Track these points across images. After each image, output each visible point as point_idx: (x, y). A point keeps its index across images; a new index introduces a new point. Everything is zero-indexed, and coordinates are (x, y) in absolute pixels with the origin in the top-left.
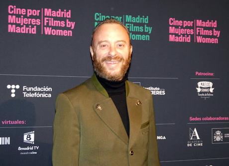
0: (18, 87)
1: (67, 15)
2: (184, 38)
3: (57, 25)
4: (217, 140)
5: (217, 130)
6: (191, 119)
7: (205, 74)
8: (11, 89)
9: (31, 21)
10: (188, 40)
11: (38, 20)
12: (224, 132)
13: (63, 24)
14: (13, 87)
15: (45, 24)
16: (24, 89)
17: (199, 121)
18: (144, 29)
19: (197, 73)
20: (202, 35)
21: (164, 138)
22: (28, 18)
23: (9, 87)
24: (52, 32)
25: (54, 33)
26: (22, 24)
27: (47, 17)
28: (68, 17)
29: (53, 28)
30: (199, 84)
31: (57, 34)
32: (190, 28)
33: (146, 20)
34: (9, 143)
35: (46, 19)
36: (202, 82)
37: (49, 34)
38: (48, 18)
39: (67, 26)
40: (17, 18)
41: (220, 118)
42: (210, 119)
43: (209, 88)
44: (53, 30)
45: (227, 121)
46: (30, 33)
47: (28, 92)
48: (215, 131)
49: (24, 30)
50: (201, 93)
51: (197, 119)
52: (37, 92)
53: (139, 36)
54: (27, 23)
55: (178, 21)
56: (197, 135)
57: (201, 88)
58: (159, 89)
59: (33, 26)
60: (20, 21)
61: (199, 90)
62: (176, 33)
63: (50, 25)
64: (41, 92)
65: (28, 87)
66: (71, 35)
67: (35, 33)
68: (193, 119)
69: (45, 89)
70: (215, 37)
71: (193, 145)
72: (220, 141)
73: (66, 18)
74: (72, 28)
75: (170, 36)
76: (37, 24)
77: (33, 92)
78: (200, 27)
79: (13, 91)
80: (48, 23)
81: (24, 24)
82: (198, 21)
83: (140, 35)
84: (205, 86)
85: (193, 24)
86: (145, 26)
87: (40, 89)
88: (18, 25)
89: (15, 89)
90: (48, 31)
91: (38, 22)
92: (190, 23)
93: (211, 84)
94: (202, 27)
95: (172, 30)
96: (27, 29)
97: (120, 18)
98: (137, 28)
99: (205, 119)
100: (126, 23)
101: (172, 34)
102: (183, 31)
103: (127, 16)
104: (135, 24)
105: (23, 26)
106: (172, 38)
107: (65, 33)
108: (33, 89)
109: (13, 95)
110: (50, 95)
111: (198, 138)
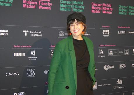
0: (28, 31)
1: (49, 0)
4: (111, 54)
5: (111, 50)
6: (100, 46)
7: (106, 27)
8: (25, 32)
9: (33, 3)
10: (99, 12)
11: (36, 3)
12: (113, 51)
14: (26, 31)
16: (30, 32)
18: (81, 7)
19: (103, 26)
20: (105, 10)
22: (32, 1)
23: (24, 31)
25: (43, 8)
29: (43, 6)
30: (104, 31)
33: (82, 3)
40: (27, 1)
41: (112, 45)
42: (108, 45)
43: (108, 33)
45: (114, 46)
47: (32, 34)
48: (110, 51)
50: (104, 35)
51: (103, 46)
52: (36, 34)
55: (95, 4)
56: (102, 52)
57: (104, 32)
59: (34, 5)
61: (104, 33)
62: (95, 9)
64: (37, 34)
65: (32, 31)
66: (50, 9)
68: (101, 46)
69: (39, 33)
70: (111, 11)
72: (112, 55)
73: (48, 2)
74: (51, 6)
77: (34, 34)
78: (104, 7)
79: (26, 33)
80: (40, 4)
83: (80, 10)
84: (106, 32)
85: (102, 5)
88: (27, 4)
89: (27, 32)
90: (40, 7)
92: (100, 5)
93: (108, 31)
95: (93, 8)
96: (31, 6)
97: (71, 2)
98: (78, 7)
99: (106, 46)
100: (73, 4)
101: (93, 9)
102: (97, 8)
103: (74, 1)
104: (78, 5)
105: (30, 5)
106: (93, 11)
107: (48, 8)
108: (34, 32)
109: (26, 35)
110: (41, 35)
111: (103, 54)
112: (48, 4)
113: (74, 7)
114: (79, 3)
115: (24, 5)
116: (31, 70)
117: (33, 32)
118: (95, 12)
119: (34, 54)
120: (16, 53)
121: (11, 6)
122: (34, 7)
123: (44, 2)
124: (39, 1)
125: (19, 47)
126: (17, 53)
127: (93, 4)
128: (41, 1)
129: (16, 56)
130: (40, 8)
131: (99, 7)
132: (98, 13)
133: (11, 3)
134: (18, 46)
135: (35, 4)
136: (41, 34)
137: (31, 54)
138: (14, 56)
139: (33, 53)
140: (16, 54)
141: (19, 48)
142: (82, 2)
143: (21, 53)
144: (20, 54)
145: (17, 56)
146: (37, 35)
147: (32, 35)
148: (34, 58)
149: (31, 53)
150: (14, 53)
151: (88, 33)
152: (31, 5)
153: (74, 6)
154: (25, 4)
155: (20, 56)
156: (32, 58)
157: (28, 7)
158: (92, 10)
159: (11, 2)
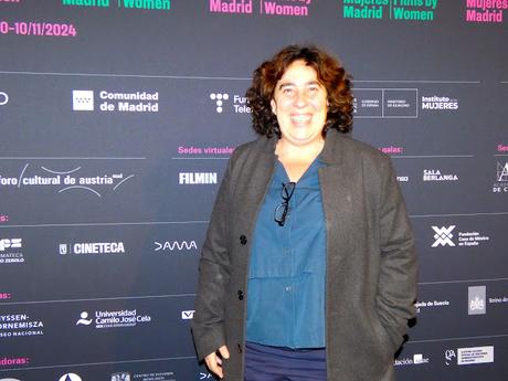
0: (226, 97)
8: (217, 99)
16: (235, 100)
21: (456, 178)
25: (279, 10)
31: (284, 14)
34: (215, 182)
37: (273, 12)
44: (277, 6)
46: (243, 11)
47: (242, 105)
58: (448, 99)
65: (241, 97)
71: (502, 190)
74: (309, 2)
75: (468, 11)
79: (219, 103)
89: (222, 100)
107: (297, 11)
109: (220, 110)
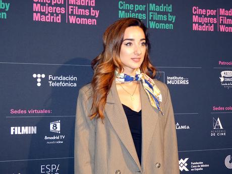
1: (91, 3)
2: (207, 27)
3: (82, 14)
6: (215, 108)
7: (228, 63)
8: (37, 78)
9: (55, 9)
10: (212, 29)
13: (87, 12)
14: (39, 76)
15: (70, 13)
16: (50, 78)
17: (222, 111)
18: (167, 17)
19: (220, 62)
20: (225, 24)
21: (188, 127)
22: (53, 6)
23: (35, 76)
24: (77, 21)
25: (78, 21)
26: (47, 13)
27: (71, 5)
28: (92, 5)
29: (78, 16)
30: (223, 73)
31: (82, 23)
32: (213, 17)
33: (169, 9)
35: (70, 7)
36: (226, 72)
37: (74, 22)
38: (72, 7)
39: (92, 15)
40: (42, 6)
44: (77, 19)
46: (55, 21)
47: (54, 81)
49: (49, 18)
50: (224, 82)
51: (220, 108)
52: (63, 81)
53: (162, 24)
54: (51, 11)
55: (201, 10)
56: (220, 124)
57: (224, 77)
58: (182, 78)
59: (57, 15)
60: (44, 9)
61: (222, 79)
62: (200, 21)
63: (74, 13)
64: (66, 81)
66: (95, 24)
67: (60, 21)
68: (217, 109)
69: (70, 79)
71: (216, 134)
74: (97, 17)
76: (62, 12)
77: (59, 81)
78: (223, 16)
79: (39, 80)
80: (72, 12)
81: (49, 13)
82: (221, 9)
83: (164, 24)
84: (228, 76)
85: (216, 13)
86: (169, 14)
87: (65, 79)
88: (42, 13)
89: (41, 78)
90: (72, 20)
91: (63, 10)
92: (213, 12)
94: (225, 16)
95: (195, 19)
96: (52, 17)
97: (144, 6)
98: (161, 17)
99: (228, 109)
100: (149, 11)
101: (196, 23)
102: (206, 20)
103: (151, 5)
104: (159, 13)
105: (48, 15)
106: (195, 27)
107: (90, 22)
108: (59, 79)
109: (39, 85)
110: (75, 85)
111: (221, 128)
112: (90, 12)
113: (150, 19)
114: (162, 8)
115: (35, 14)
116: (50, 167)
117: (55, 78)
118: (201, 28)
119: (59, 129)
120: (16, 128)
121: (5, 18)
122: (58, 19)
123: (80, 7)
124: (69, 5)
125: (22, 112)
126: (19, 128)
127: (196, 10)
128: (73, 5)
129: (16, 133)
130: (71, 22)
131: (210, 16)
132: (208, 32)
133: (6, 12)
134: (20, 112)
135: (60, 13)
136: (73, 82)
137: (51, 128)
138: (12, 133)
139: (56, 126)
140: (15, 130)
141: (24, 115)
142: (171, 7)
143: (27, 128)
144: (26, 130)
145: (19, 133)
146: (65, 85)
147: (53, 85)
148: (58, 138)
149: (51, 126)
150: (12, 128)
151: (185, 77)
152: (52, 14)
153: (151, 16)
154: (37, 12)
155: (25, 135)
156: (54, 138)
157: (44, 19)
158: (194, 24)
159: (6, 8)
